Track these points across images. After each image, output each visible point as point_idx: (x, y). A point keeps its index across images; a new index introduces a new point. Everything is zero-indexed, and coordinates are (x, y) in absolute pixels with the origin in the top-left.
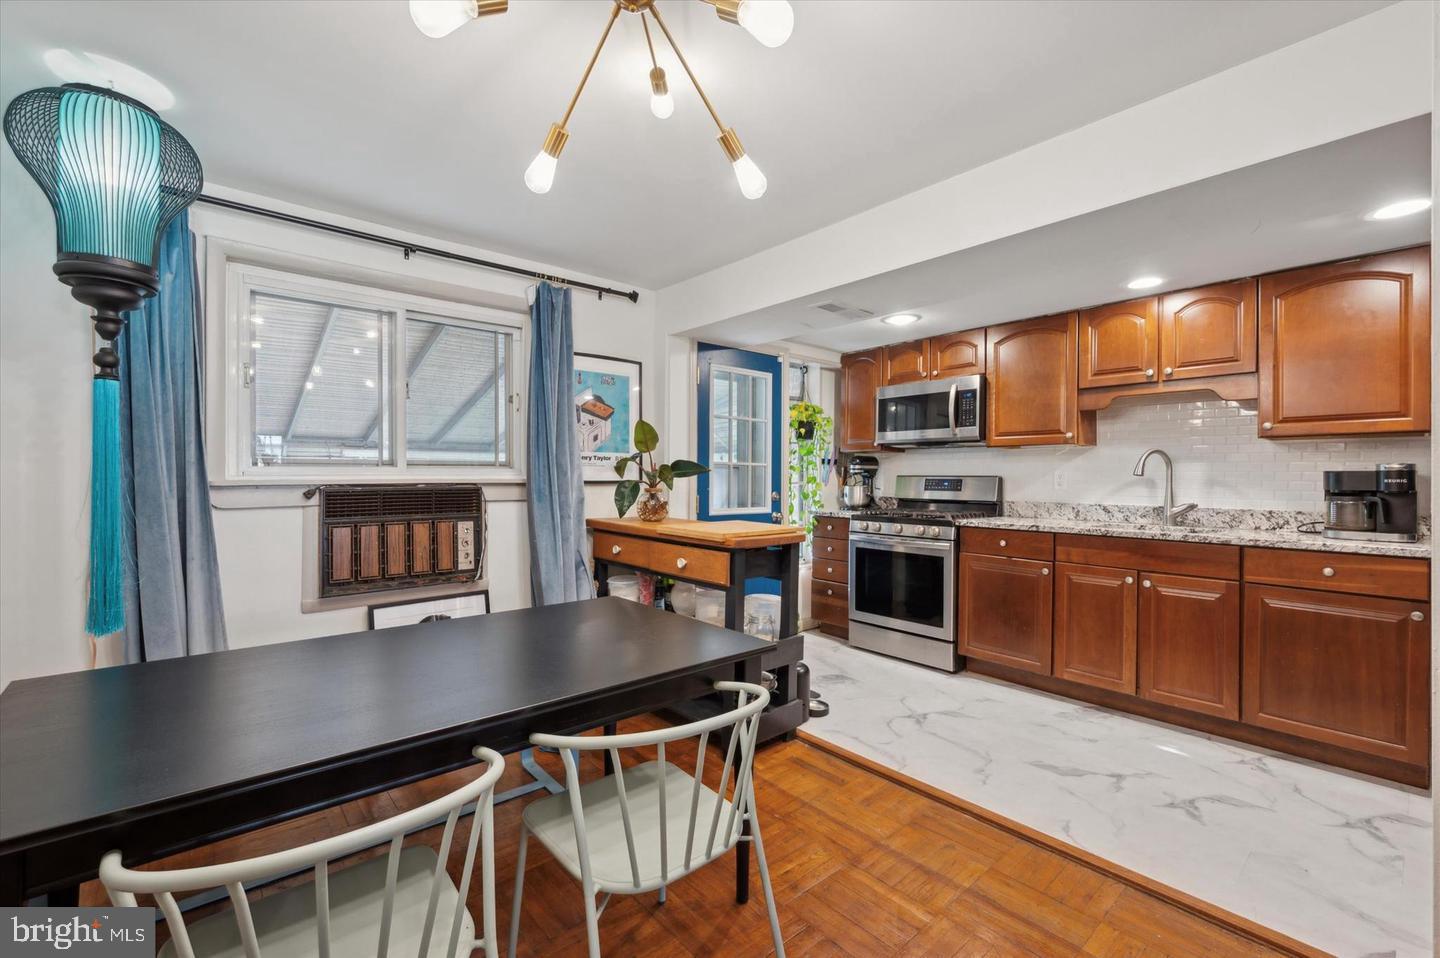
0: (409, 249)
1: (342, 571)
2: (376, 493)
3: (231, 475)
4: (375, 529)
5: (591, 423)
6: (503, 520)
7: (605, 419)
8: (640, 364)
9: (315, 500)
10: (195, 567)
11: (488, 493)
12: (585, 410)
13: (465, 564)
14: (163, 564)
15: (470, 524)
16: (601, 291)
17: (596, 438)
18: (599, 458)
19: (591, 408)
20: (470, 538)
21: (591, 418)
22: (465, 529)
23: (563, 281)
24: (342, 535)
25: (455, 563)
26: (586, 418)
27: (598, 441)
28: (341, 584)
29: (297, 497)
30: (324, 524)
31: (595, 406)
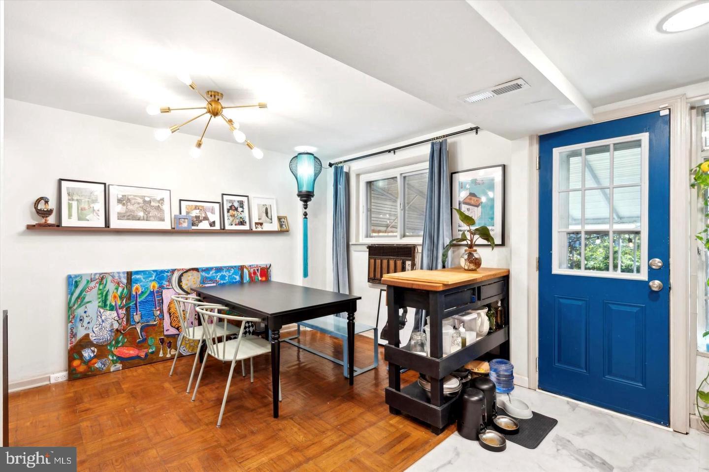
0: (394, 152)
1: (372, 275)
4: (380, 260)
5: (468, 210)
9: (368, 249)
11: (418, 249)
12: (463, 203)
19: (468, 201)
20: (410, 268)
22: (408, 264)
23: (444, 137)
24: (372, 261)
28: (372, 279)
30: (369, 258)
31: (471, 199)
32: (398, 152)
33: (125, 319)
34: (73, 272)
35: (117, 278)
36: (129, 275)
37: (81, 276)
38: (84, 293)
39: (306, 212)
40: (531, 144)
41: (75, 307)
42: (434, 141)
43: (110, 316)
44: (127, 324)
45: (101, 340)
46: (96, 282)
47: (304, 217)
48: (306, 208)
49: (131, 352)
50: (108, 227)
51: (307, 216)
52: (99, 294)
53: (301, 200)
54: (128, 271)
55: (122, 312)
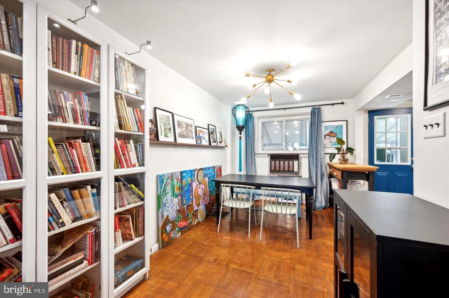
0: (285, 109)
1: (273, 169)
2: (279, 155)
3: (259, 152)
5: (329, 138)
6: (305, 161)
7: (334, 137)
8: (347, 121)
9: (269, 156)
10: (253, 165)
11: (301, 156)
12: (327, 135)
13: (296, 170)
14: (250, 165)
15: (297, 162)
16: (333, 104)
17: (331, 142)
18: (332, 147)
19: (329, 134)
20: (297, 165)
21: (329, 137)
22: (296, 163)
23: (319, 105)
24: (273, 162)
25: (293, 169)
26: (327, 137)
27: (332, 143)
28: (273, 171)
29: (267, 156)
30: (270, 160)
31: (331, 134)
32: (286, 110)
33: (181, 203)
34: (161, 173)
35: (177, 176)
36: (181, 173)
37: (163, 175)
38: (166, 187)
39: (240, 137)
40: (365, 113)
41: (162, 197)
42: (314, 107)
43: (176, 200)
44: (182, 206)
45: (173, 218)
46: (170, 179)
47: (239, 139)
48: (241, 134)
49: (184, 224)
50: (176, 142)
51: (241, 139)
52: (171, 187)
53: (238, 130)
54: (181, 171)
55: (180, 198)
